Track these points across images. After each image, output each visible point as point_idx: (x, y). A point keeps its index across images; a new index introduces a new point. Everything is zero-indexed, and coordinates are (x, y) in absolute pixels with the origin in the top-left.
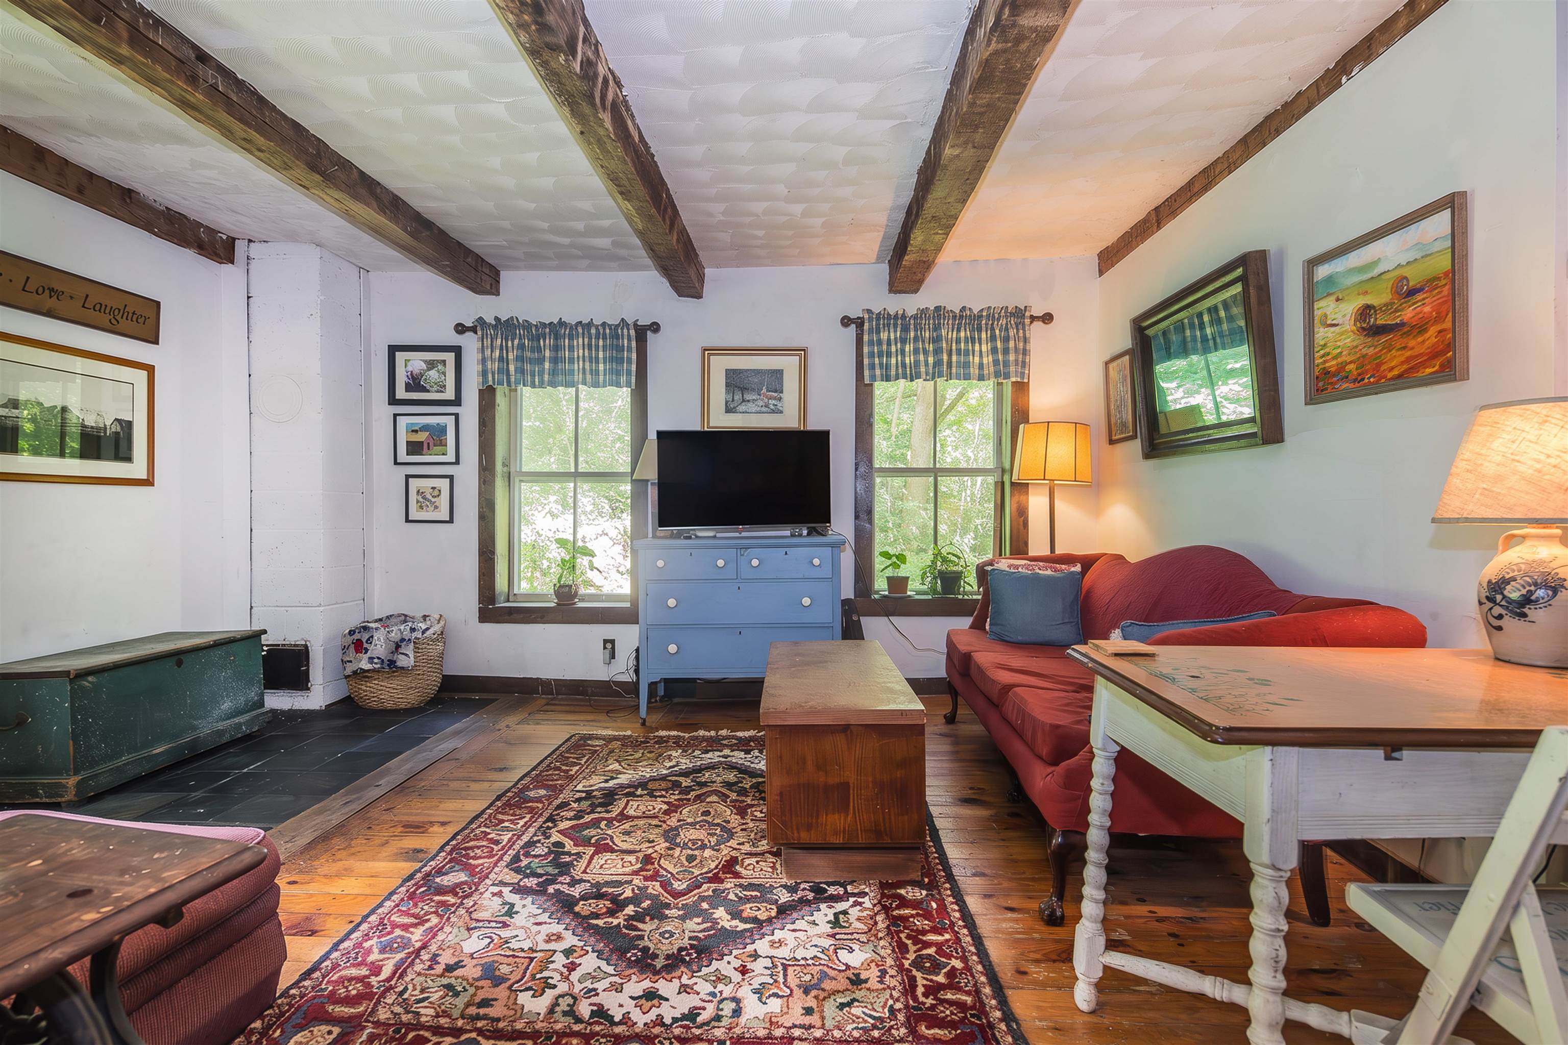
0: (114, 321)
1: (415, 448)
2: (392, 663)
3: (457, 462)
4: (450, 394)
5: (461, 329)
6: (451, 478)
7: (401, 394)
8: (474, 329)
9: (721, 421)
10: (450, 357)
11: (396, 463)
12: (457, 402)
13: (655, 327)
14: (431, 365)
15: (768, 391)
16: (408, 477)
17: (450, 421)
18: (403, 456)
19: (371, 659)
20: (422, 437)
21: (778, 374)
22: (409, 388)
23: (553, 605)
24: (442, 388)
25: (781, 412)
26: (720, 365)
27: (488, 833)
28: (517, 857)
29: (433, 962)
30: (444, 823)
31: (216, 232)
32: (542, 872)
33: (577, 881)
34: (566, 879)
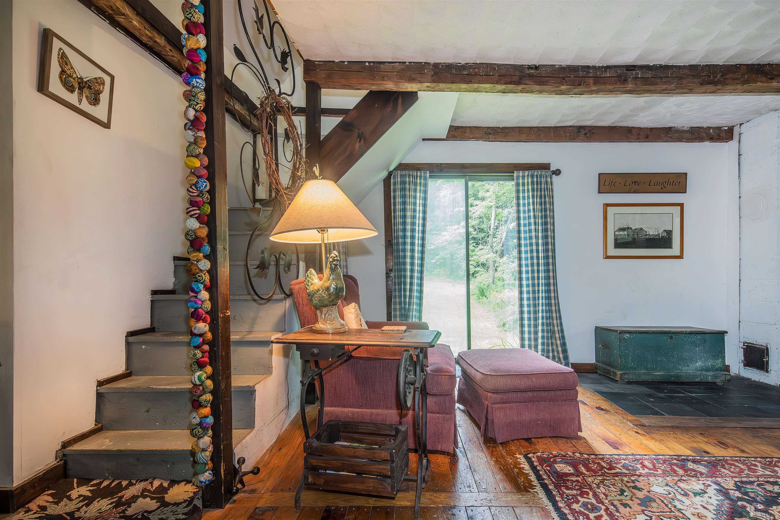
0: (663, 188)
27: (756, 465)
28: (752, 483)
29: (633, 482)
30: (743, 451)
31: (721, 127)
32: (752, 495)
33: (766, 512)
34: (760, 507)
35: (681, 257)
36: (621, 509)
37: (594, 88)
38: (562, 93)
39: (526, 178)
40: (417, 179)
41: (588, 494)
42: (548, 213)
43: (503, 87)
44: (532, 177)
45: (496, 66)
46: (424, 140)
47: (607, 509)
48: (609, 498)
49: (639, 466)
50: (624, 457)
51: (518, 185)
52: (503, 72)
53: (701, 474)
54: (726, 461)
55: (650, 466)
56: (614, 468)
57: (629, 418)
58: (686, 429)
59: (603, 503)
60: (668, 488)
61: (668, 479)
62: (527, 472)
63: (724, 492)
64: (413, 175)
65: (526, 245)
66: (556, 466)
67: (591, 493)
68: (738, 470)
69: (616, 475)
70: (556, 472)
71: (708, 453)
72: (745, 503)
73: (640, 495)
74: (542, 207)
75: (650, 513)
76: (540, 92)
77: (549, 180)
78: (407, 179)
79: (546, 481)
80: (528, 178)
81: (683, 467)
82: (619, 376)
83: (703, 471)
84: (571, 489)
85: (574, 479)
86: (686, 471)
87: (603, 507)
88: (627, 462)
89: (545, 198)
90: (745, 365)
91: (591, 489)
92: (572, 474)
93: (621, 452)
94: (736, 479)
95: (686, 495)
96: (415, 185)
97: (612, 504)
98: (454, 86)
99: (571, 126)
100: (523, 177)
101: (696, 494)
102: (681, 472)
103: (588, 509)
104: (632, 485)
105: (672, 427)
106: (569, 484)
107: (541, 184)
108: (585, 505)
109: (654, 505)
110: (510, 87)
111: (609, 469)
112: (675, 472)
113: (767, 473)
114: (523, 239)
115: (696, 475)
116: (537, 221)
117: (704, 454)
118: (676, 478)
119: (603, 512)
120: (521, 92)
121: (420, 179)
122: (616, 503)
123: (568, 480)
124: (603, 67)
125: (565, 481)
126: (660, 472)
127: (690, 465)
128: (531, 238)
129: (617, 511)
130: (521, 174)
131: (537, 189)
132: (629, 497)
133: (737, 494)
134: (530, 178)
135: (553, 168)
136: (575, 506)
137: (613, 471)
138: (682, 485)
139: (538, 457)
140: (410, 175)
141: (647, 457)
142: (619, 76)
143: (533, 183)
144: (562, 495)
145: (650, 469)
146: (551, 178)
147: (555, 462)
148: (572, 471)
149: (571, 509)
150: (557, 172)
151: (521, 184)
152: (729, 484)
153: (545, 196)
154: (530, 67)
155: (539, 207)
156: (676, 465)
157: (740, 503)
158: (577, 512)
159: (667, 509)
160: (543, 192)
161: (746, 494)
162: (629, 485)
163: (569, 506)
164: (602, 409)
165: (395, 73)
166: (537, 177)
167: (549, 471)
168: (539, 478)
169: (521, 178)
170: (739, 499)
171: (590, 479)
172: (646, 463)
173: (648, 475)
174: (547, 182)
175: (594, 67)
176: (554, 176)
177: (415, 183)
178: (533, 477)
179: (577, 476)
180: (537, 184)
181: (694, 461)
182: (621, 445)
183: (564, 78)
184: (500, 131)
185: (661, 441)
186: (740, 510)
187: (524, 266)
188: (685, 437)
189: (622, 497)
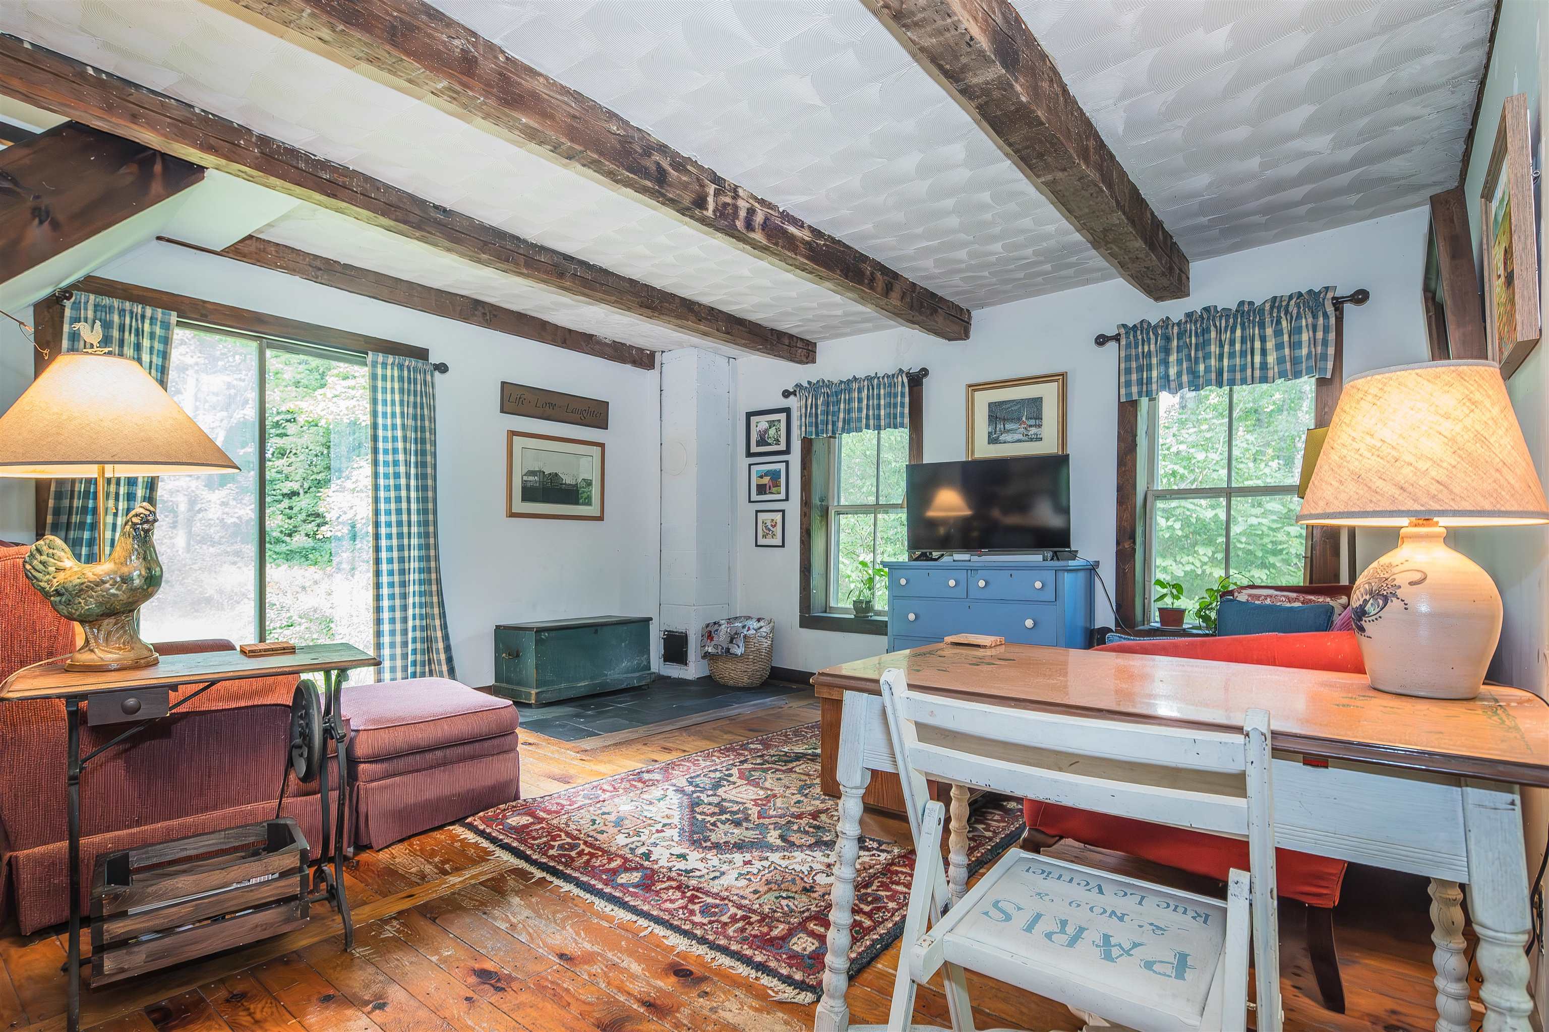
0: (583, 418)
1: (761, 489)
2: (728, 650)
3: (787, 499)
4: (782, 447)
5: (786, 394)
6: (783, 511)
7: (754, 449)
8: (794, 393)
9: (984, 451)
10: (782, 417)
11: (750, 501)
12: (787, 451)
13: (924, 372)
14: (771, 424)
15: (1027, 418)
16: (757, 512)
17: (782, 466)
18: (754, 497)
19: (716, 646)
20: (766, 480)
21: (1037, 402)
22: (759, 444)
23: (853, 617)
24: (778, 442)
25: (1041, 439)
26: (983, 399)
27: (698, 760)
28: (698, 776)
29: (600, 808)
30: (684, 751)
31: (644, 350)
32: (702, 785)
33: (715, 795)
34: (710, 793)
35: (601, 518)
36: (599, 836)
37: (525, 271)
38: (479, 261)
39: (389, 367)
40: (143, 323)
41: (560, 836)
42: (428, 434)
43: (392, 223)
44: (401, 367)
45: (380, 185)
46: (159, 238)
47: (585, 843)
48: (583, 832)
49: (600, 792)
50: (581, 788)
51: (374, 377)
52: (393, 199)
53: (658, 781)
54: (674, 763)
55: (611, 788)
56: (575, 802)
57: (567, 747)
58: (628, 743)
59: (579, 839)
60: (634, 803)
61: (631, 795)
62: (473, 841)
63: (680, 791)
64: (131, 312)
65: (387, 488)
66: (509, 821)
67: (563, 834)
68: (685, 768)
69: (580, 808)
70: (513, 828)
71: (656, 761)
72: (698, 794)
73: (612, 818)
74: (416, 423)
75: (626, 831)
76: (449, 250)
77: (429, 378)
78: (116, 318)
79: (506, 841)
80: (392, 369)
81: (640, 780)
82: (533, 697)
83: (658, 778)
84: (540, 838)
85: (538, 827)
86: (644, 783)
87: (581, 842)
88: (586, 792)
89: (422, 408)
90: (665, 661)
91: (561, 830)
92: (531, 824)
93: (574, 785)
94: (687, 777)
95: (651, 803)
96: (137, 335)
97: (589, 836)
98: (298, 190)
99: (462, 296)
100: (384, 365)
101: (659, 800)
102: (640, 785)
103: (566, 850)
104: (601, 812)
105: (615, 744)
106: (534, 834)
107: (415, 384)
108: (561, 847)
109: (626, 822)
110: (402, 226)
111: (570, 805)
112: (635, 787)
113: (708, 763)
114: (382, 476)
115: (654, 783)
116: (408, 447)
117: (653, 763)
118: (638, 792)
119: (582, 847)
120: (417, 239)
121: (151, 324)
122: (591, 834)
123: (531, 831)
124: (536, 246)
125: (528, 834)
126: (621, 791)
127: (646, 776)
128: (397, 476)
129: (597, 840)
130: (380, 358)
131: (409, 391)
132: (602, 824)
133: (692, 788)
134: (396, 368)
135: (434, 359)
136: (551, 852)
137: (576, 806)
138: (645, 796)
139: (480, 818)
140: (124, 310)
141: (604, 781)
142: (555, 266)
143: (401, 379)
144: (532, 848)
145: (611, 792)
146: (432, 376)
147: (505, 817)
148: (531, 820)
149: (549, 857)
150: (442, 368)
151: (380, 377)
152: (682, 782)
153: (422, 404)
154: (436, 207)
155: (411, 422)
156: (633, 780)
157: (695, 795)
158: (556, 857)
159: (639, 822)
160: (419, 398)
161: (697, 786)
162: (597, 813)
163: (545, 854)
164: (530, 744)
165: (169, 120)
166: (409, 371)
167: (503, 829)
168: (493, 840)
169: (379, 366)
170: (693, 792)
171: (555, 822)
172: (605, 787)
173: (612, 797)
174: (425, 381)
175: (525, 241)
176: (437, 373)
177: (137, 330)
178: (485, 844)
179: (539, 823)
180: (409, 383)
181: (648, 772)
182: (571, 777)
183: (486, 243)
184: (338, 268)
185: (610, 762)
186: (697, 800)
187: (383, 525)
188: (630, 751)
189: (595, 827)
